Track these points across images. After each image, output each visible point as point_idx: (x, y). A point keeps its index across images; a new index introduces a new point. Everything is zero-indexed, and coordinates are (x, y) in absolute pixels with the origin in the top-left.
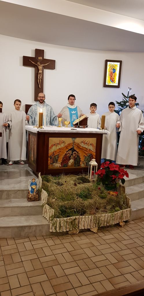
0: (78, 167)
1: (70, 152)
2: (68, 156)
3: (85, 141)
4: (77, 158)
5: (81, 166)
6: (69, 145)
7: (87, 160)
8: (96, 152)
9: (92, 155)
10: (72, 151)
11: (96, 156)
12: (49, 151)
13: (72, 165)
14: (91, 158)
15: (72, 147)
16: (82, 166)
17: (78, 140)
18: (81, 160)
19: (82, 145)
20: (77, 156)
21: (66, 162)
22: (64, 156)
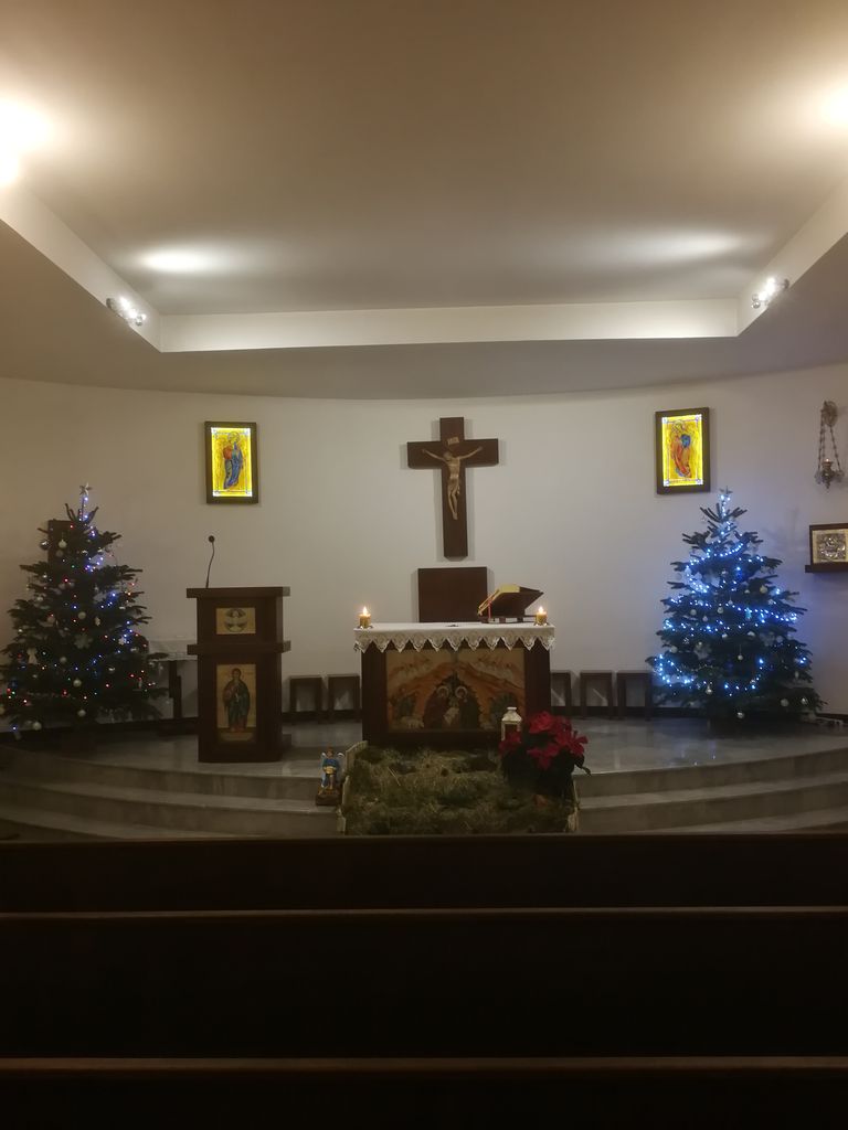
1: (447, 687)
2: (443, 698)
4: (466, 704)
6: (442, 667)
8: (528, 688)
9: (516, 697)
13: (454, 724)
15: (451, 673)
18: (481, 709)
19: (481, 668)
20: (467, 698)
21: (437, 714)
22: (430, 698)
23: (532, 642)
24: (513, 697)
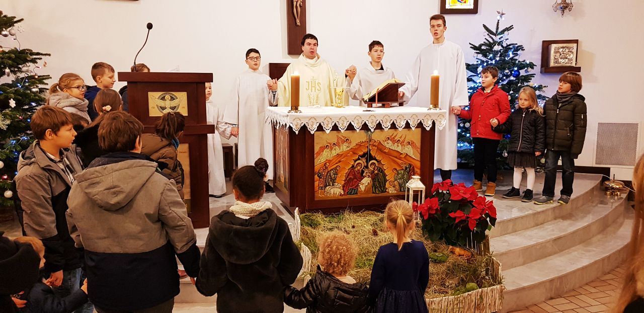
1: (363, 162)
2: (359, 170)
3: (396, 136)
4: (378, 174)
5: (388, 192)
6: (359, 145)
7: (400, 179)
8: (422, 161)
9: (413, 167)
10: (367, 159)
12: (316, 161)
13: (366, 191)
14: (410, 172)
15: (365, 150)
16: (390, 192)
17: (379, 135)
18: (387, 178)
19: (389, 145)
20: (377, 169)
21: (353, 183)
22: (349, 171)
23: (430, 123)
24: (411, 168)
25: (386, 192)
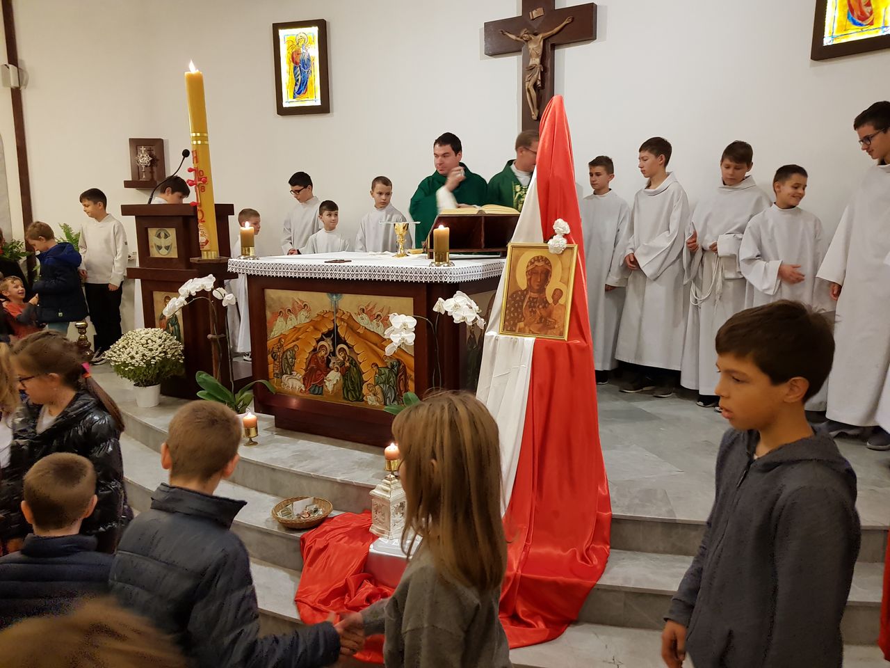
0: (356, 404)
1: (327, 343)
2: (323, 357)
3: (374, 307)
4: (348, 369)
5: (367, 402)
6: (322, 316)
7: (384, 383)
8: (416, 357)
9: (404, 367)
10: (333, 340)
11: (416, 370)
13: (335, 394)
14: (398, 375)
15: (331, 326)
16: (370, 403)
17: (349, 302)
18: (365, 377)
19: (364, 321)
20: (349, 360)
21: (317, 377)
22: (310, 355)
24: (401, 367)
25: (363, 400)
